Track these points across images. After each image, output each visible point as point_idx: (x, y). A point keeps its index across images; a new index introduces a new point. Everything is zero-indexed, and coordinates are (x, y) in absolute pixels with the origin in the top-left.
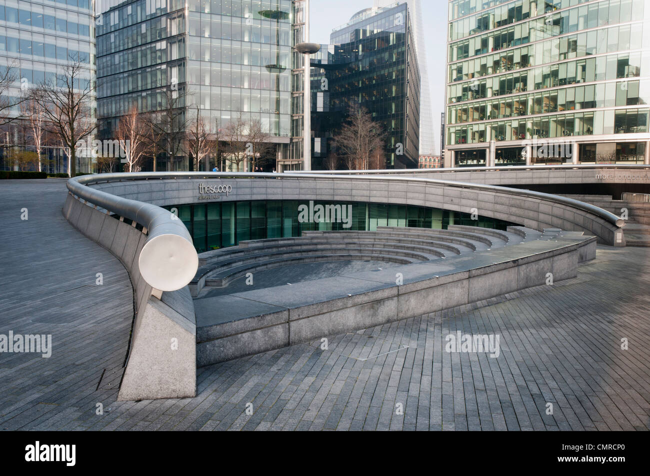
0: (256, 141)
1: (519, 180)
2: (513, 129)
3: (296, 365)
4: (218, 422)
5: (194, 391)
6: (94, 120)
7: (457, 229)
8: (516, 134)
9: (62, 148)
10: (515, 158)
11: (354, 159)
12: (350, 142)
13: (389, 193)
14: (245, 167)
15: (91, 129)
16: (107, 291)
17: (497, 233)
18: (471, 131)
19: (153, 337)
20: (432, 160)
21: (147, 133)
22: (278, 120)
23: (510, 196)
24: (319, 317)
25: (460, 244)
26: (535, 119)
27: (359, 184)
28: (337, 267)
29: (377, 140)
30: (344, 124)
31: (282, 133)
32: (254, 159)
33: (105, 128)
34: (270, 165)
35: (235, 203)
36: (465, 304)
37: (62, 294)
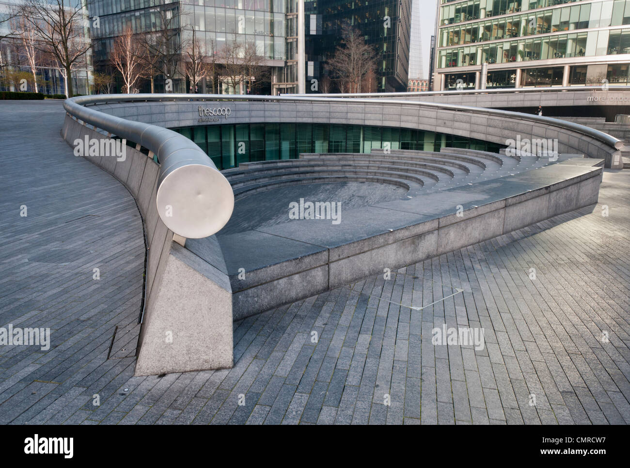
0: (251, 64)
1: (510, 102)
2: (504, 51)
3: (343, 318)
4: (268, 409)
5: (231, 360)
6: (88, 41)
7: (450, 151)
8: (507, 56)
9: (58, 68)
10: (505, 81)
11: (347, 82)
12: (343, 65)
13: (384, 116)
14: (241, 90)
15: (85, 49)
16: (114, 221)
17: (490, 156)
18: (462, 54)
19: (179, 297)
20: (420, 84)
21: (143, 55)
22: (272, 42)
23: (503, 119)
24: (360, 256)
25: (453, 166)
26: (527, 41)
27: (354, 107)
28: (334, 188)
29: (370, 63)
30: (338, 47)
31: (276, 56)
32: (250, 82)
33: (100, 48)
34: (266, 89)
35: (234, 125)
36: (500, 235)
37: (62, 225)
